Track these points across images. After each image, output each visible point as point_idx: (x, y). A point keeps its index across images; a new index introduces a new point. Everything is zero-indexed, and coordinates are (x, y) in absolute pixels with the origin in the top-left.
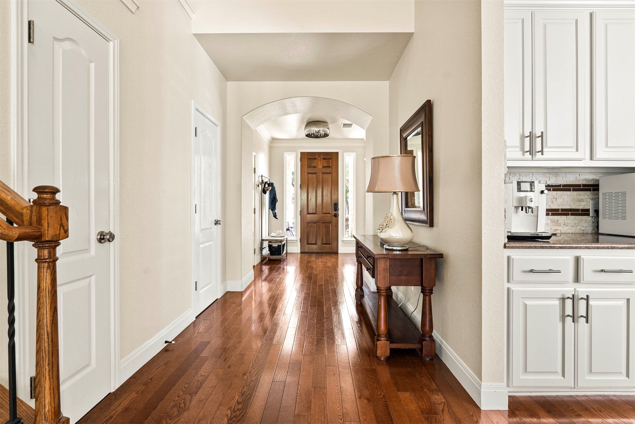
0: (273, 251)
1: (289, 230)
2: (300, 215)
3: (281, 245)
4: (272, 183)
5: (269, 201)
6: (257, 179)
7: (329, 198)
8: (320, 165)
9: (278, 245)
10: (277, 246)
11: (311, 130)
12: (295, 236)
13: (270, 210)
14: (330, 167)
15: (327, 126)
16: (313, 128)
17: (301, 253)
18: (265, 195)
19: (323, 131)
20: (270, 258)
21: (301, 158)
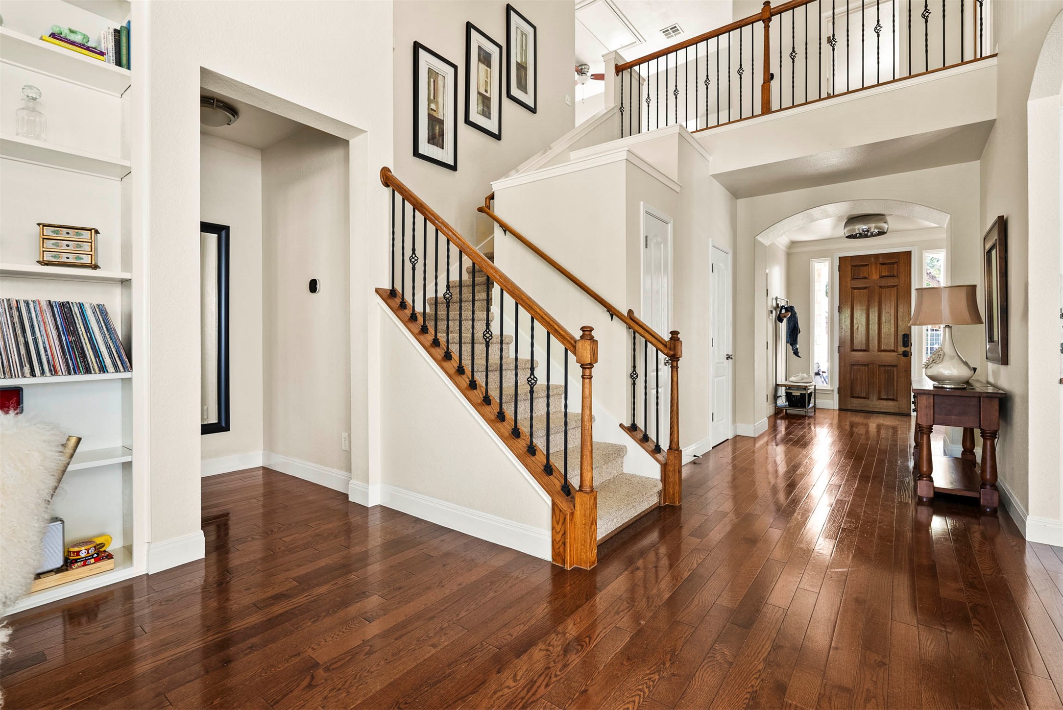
0: (793, 401)
1: (819, 374)
2: (839, 352)
3: (805, 394)
4: (791, 306)
5: (787, 332)
6: (770, 303)
7: (893, 326)
8: (874, 273)
9: (801, 394)
10: (799, 394)
11: (855, 230)
12: (829, 384)
13: (788, 344)
14: (895, 276)
15: (885, 218)
16: (859, 226)
17: (840, 409)
18: (780, 323)
19: (876, 227)
20: (788, 411)
21: (840, 267)
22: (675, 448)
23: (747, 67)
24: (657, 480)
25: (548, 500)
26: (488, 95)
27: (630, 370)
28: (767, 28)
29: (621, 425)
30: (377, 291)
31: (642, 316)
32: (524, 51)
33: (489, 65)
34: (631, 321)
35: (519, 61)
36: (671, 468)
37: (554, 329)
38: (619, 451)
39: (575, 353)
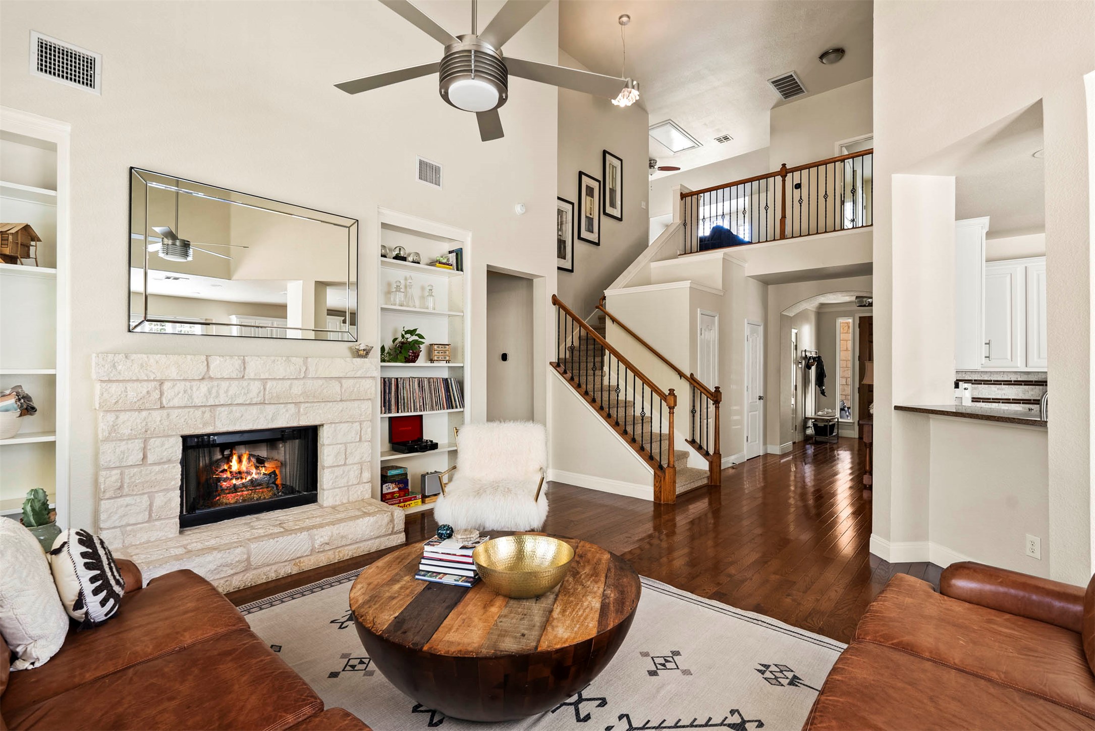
0: (819, 431)
1: (845, 410)
2: (859, 393)
4: (818, 356)
5: (816, 376)
6: (799, 356)
9: (827, 425)
10: (825, 425)
12: (852, 418)
13: (817, 386)
17: (860, 438)
18: (810, 370)
20: (817, 439)
21: (859, 324)
22: (717, 453)
23: (771, 205)
24: (706, 471)
25: (652, 472)
26: (591, 217)
27: (692, 408)
28: (784, 181)
29: (686, 440)
30: (551, 363)
31: (698, 377)
32: (614, 179)
33: (592, 196)
34: (693, 381)
35: (611, 187)
36: (714, 464)
37: (654, 389)
38: (685, 455)
39: (666, 402)
